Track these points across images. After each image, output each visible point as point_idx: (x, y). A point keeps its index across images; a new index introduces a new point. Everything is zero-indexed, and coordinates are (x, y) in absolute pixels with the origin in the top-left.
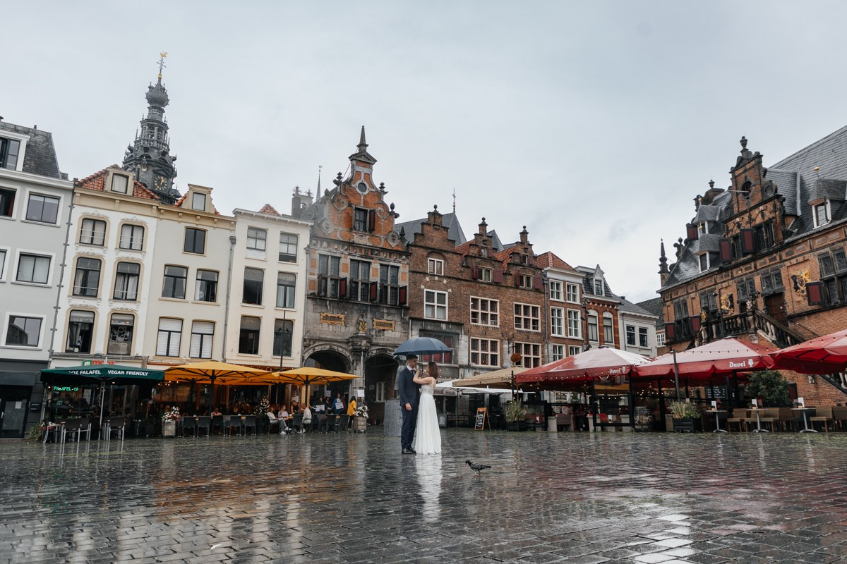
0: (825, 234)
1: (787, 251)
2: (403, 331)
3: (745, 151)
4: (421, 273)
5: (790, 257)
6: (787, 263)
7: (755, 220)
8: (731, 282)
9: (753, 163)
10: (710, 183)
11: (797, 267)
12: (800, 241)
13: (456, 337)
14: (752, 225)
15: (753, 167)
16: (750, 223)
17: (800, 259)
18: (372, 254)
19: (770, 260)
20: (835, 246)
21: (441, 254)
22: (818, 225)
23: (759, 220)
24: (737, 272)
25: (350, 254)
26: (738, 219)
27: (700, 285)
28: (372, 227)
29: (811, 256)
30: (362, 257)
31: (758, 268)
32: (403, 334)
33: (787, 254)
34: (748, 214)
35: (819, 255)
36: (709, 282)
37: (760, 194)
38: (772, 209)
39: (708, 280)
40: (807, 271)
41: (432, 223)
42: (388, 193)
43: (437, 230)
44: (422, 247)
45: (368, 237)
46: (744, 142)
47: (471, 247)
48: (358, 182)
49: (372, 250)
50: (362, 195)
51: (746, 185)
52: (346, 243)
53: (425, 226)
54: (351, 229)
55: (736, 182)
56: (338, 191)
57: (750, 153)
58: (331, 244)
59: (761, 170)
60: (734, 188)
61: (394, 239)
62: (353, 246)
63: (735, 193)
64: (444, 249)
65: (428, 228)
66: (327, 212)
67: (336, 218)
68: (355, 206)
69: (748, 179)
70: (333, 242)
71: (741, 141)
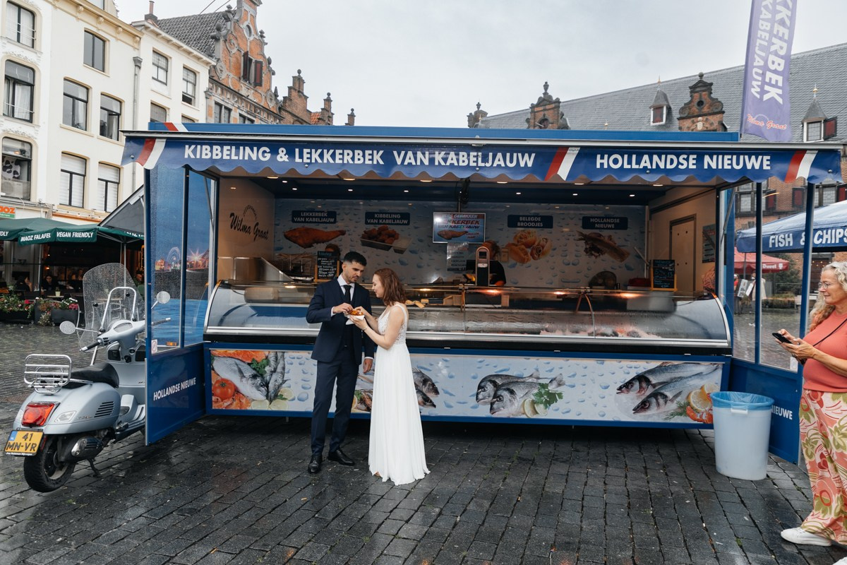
3: (545, 94)
9: (553, 105)
10: (477, 105)
15: (553, 108)
18: (255, 112)
25: (239, 108)
28: (258, 82)
30: (248, 114)
41: (297, 89)
42: (267, 44)
43: (300, 96)
44: (290, 113)
45: (252, 91)
46: (546, 86)
47: (320, 121)
48: (246, 23)
49: (255, 107)
50: (249, 41)
51: (544, 121)
52: (236, 94)
53: (292, 90)
54: (240, 78)
55: (535, 115)
56: (229, 28)
57: (550, 97)
58: (225, 92)
59: (558, 113)
60: (532, 121)
61: (271, 99)
62: (242, 99)
63: (532, 124)
64: (304, 119)
65: (294, 93)
66: (221, 52)
67: (228, 61)
68: (243, 52)
69: (547, 116)
70: (226, 89)
71: (544, 86)
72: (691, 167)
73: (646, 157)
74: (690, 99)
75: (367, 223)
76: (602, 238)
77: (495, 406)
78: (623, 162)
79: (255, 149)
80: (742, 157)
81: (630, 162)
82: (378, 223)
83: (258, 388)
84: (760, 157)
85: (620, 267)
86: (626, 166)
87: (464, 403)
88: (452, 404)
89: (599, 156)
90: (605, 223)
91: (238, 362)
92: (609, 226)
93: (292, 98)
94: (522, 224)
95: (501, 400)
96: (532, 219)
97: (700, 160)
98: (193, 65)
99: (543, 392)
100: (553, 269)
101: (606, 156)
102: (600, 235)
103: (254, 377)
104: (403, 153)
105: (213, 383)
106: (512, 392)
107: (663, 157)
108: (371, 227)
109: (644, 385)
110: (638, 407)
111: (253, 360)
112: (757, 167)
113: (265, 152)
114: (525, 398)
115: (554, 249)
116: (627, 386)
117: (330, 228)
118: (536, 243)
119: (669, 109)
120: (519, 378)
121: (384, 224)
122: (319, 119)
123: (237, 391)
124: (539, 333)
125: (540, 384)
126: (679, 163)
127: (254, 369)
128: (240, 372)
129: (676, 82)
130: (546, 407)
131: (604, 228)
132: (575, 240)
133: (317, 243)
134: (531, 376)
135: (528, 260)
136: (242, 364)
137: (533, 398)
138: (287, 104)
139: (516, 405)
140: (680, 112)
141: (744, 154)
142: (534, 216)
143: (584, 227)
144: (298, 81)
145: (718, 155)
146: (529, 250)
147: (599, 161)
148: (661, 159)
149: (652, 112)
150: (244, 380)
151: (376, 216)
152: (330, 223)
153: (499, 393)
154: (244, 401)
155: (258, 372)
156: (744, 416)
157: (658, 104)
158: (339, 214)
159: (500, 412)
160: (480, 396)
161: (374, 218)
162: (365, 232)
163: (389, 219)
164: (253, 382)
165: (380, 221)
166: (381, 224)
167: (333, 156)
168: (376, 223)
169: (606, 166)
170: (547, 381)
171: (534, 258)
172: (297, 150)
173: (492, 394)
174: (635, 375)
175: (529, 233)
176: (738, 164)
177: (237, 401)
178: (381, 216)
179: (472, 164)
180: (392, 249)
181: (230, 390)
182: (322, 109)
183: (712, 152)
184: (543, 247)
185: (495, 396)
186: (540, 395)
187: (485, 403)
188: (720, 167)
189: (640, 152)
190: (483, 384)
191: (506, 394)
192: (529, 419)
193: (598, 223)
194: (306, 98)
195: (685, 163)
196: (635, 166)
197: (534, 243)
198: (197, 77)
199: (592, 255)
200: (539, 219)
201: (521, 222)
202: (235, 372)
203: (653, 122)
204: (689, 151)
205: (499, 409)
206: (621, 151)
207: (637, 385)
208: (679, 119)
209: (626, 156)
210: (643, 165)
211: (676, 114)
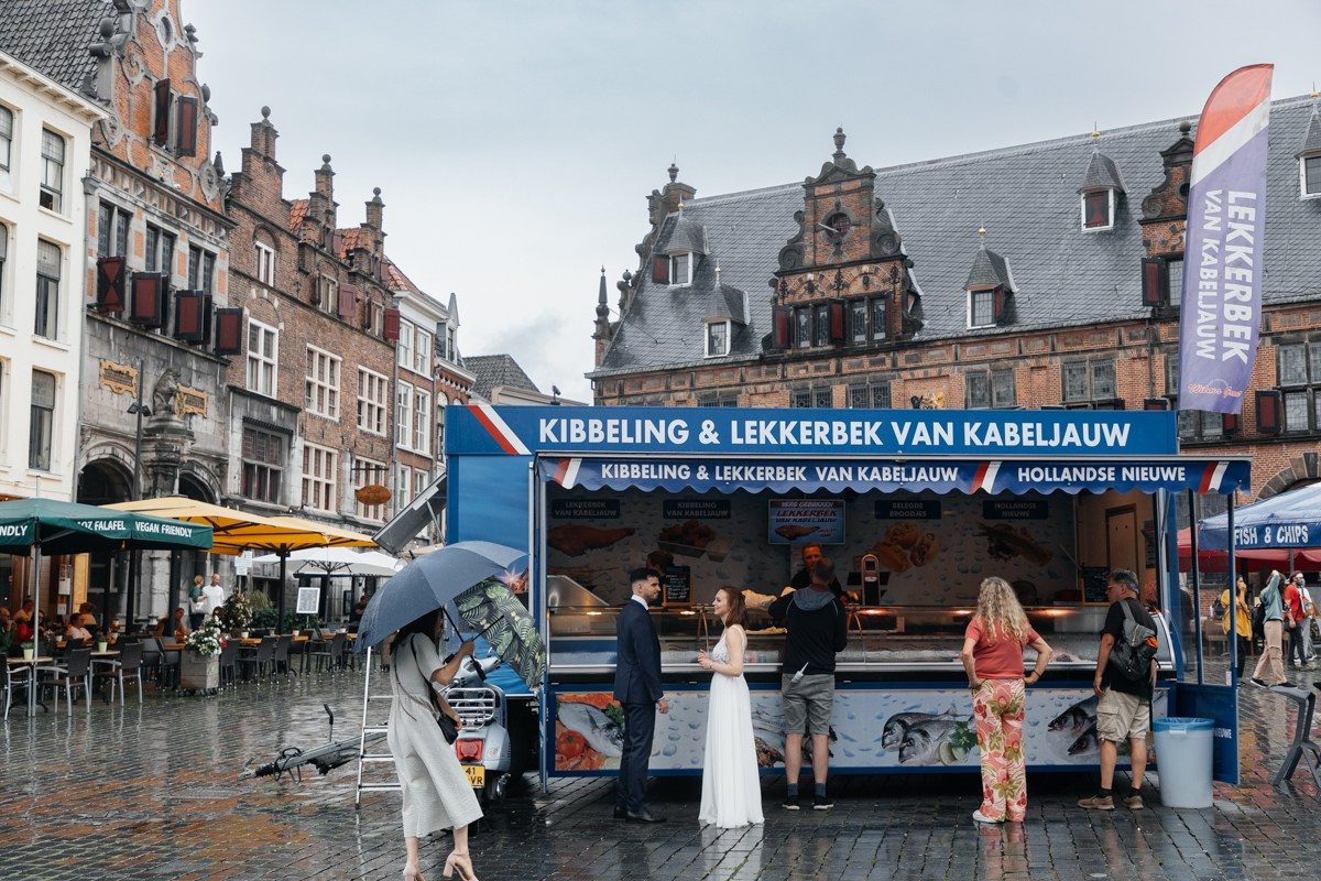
0: (986, 341)
1: (908, 353)
2: (219, 420)
3: (839, 155)
4: (246, 277)
5: (912, 365)
6: (906, 375)
7: (847, 286)
8: (778, 386)
9: (858, 183)
10: (669, 170)
11: (922, 384)
12: (939, 343)
13: (285, 438)
14: (842, 293)
15: (858, 190)
16: (838, 289)
17: (933, 372)
18: (178, 215)
19: (873, 363)
20: (1000, 363)
21: (271, 233)
22: (973, 324)
23: (856, 288)
24: (797, 370)
25: (146, 209)
26: (810, 276)
27: (704, 380)
28: (186, 145)
29: (954, 372)
30: (165, 221)
31: (844, 371)
32: (218, 425)
33: (908, 360)
34: (835, 272)
35: (968, 372)
36: (724, 378)
37: (867, 245)
38: (888, 276)
39: (724, 374)
40: (941, 394)
41: (263, 153)
42: (201, 55)
43: (268, 170)
44: (248, 211)
45: (173, 167)
46: (840, 139)
47: (310, 224)
48: (161, 14)
49: (179, 203)
50: (166, 53)
51: (837, 218)
52: (142, 178)
53: (253, 157)
54: (148, 140)
55: (815, 206)
56: (126, 28)
57: (850, 163)
58: (119, 174)
59: (871, 202)
60: (810, 217)
61: (210, 183)
62: (152, 188)
63: (810, 225)
64: (276, 222)
65: (257, 164)
66: (113, 85)
67: (125, 104)
68: (155, 80)
69: (844, 208)
70: (121, 167)
71: (835, 137)
72: (1110, 479)
73: (1066, 470)
74: (1163, 179)
75: (666, 516)
76: (1013, 532)
77: (905, 752)
78: (1044, 475)
79: (675, 467)
80: (1158, 469)
81: (1051, 475)
82: (684, 517)
83: (613, 741)
84: (1175, 469)
85: (1040, 574)
86: (1048, 479)
87: (867, 750)
88: (853, 752)
89: (1020, 470)
90: (1016, 510)
91: (589, 708)
92: (1023, 514)
93: (253, 175)
94: (896, 513)
95: (912, 745)
96: (911, 506)
97: (1118, 473)
98: (62, 123)
99: (962, 732)
100: (945, 579)
101: (1027, 470)
102: (1010, 528)
103: (609, 727)
104: (826, 469)
105: (557, 736)
106: (925, 734)
107: (1083, 469)
108: (673, 522)
109: (1079, 719)
110: (1074, 746)
111: (609, 705)
112: (1173, 479)
113: (684, 470)
114: (940, 741)
115: (945, 550)
116: (1058, 723)
117: (613, 525)
118: (918, 542)
119: (1121, 196)
120: (932, 716)
121: (691, 517)
122: (306, 219)
123: (587, 746)
124: (952, 661)
125: (957, 722)
126: (1098, 475)
127: (610, 717)
128: (592, 721)
129: (1133, 132)
130: (966, 751)
131: (1015, 518)
132: (973, 535)
133: (592, 548)
134: (947, 713)
135: (908, 566)
136: (595, 710)
137: (950, 740)
138: (241, 191)
139: (930, 750)
140: (1144, 209)
141: (1160, 466)
142: (913, 502)
143: (986, 516)
144: (264, 133)
145: (1135, 467)
146: (908, 553)
147: (1021, 474)
148: (1080, 472)
149: (1083, 202)
150: (597, 731)
151: (679, 505)
152: (610, 517)
153: (909, 735)
154: (595, 759)
155: (614, 720)
156: (1184, 737)
157: (1093, 185)
158: (624, 504)
159: (911, 760)
160: (887, 741)
161: (676, 509)
162: (663, 529)
163: (699, 509)
164: (608, 733)
165: (687, 513)
166: (687, 517)
167: (754, 473)
168: (680, 517)
169: (1028, 480)
170: (966, 719)
171: (916, 564)
172: (718, 468)
173: (901, 737)
174: (1068, 707)
175: (907, 527)
176: (1154, 476)
177: (587, 759)
178: (687, 505)
179: (896, 479)
180: (705, 556)
181: (578, 746)
182: (311, 194)
183: (1129, 465)
184: (928, 547)
185: (905, 739)
186: (957, 736)
187: (893, 749)
188: (1138, 479)
189: (1060, 466)
190: (890, 725)
191: (917, 737)
192: (946, 768)
193: (1006, 510)
194: (281, 171)
195: (1104, 475)
196: (1056, 479)
197: (915, 542)
198: (68, 148)
199: (1001, 557)
200: (921, 506)
201: (894, 510)
202: (585, 721)
203: (1088, 225)
204: (1107, 464)
205: (909, 756)
206: (1043, 464)
207: (1071, 719)
208: (1143, 222)
209: (1047, 469)
210: (1063, 478)
211: (1137, 213)
